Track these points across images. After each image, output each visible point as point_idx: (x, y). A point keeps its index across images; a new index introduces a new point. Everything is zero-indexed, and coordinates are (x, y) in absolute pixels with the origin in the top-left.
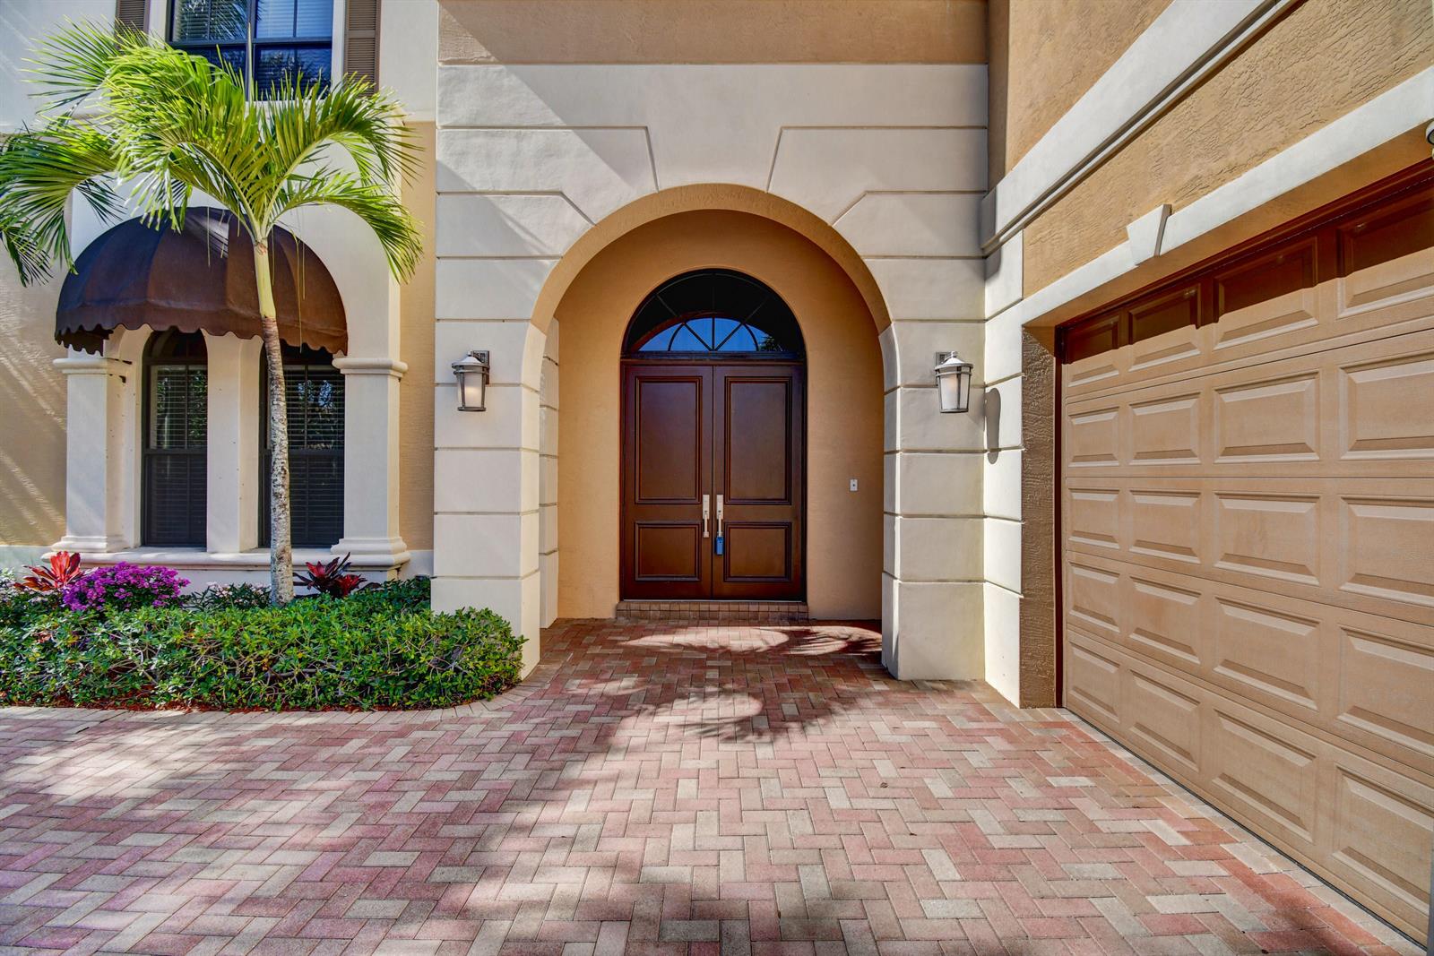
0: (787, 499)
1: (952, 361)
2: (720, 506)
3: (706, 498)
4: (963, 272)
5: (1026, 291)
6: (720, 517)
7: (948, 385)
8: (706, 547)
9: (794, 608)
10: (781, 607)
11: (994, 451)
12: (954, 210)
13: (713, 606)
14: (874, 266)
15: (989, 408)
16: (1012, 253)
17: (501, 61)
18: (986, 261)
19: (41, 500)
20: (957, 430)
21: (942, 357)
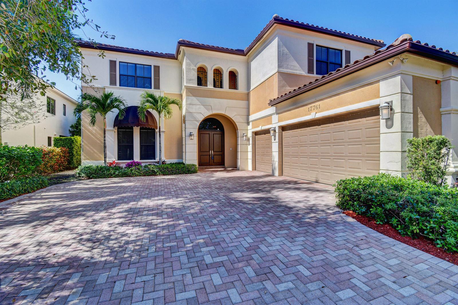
0: (222, 151)
1: (245, 135)
2: (213, 152)
3: (211, 151)
4: (246, 124)
5: (252, 128)
6: (213, 153)
7: (245, 137)
8: (211, 158)
9: (223, 166)
10: (222, 166)
11: (249, 144)
12: (245, 117)
13: (212, 166)
14: (237, 123)
15: (248, 140)
16: (251, 123)
17: (193, 96)
18: (248, 123)
19: (98, 153)
20: (245, 142)
21: (244, 134)
